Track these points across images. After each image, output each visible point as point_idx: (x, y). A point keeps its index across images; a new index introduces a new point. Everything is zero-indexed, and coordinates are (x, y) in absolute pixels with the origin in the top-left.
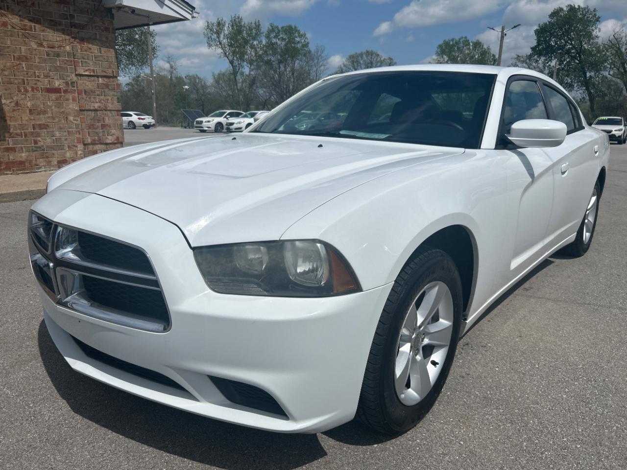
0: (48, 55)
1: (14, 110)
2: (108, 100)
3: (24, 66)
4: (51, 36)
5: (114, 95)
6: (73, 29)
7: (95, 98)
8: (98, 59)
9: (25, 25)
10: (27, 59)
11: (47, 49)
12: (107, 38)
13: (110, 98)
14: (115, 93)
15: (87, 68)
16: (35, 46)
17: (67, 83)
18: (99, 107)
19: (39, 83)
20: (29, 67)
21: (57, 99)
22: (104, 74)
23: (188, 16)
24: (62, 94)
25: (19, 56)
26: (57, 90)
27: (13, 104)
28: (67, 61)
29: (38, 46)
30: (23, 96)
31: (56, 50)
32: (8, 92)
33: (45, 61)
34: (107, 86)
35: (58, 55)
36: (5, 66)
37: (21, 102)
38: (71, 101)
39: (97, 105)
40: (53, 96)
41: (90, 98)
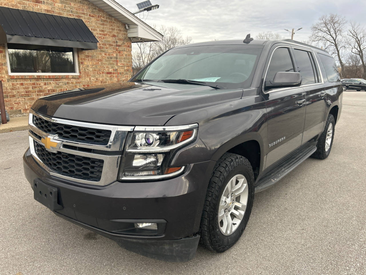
0: (108, 58)
1: (96, 82)
2: (128, 76)
3: (100, 63)
4: (109, 51)
5: (130, 74)
6: (117, 47)
7: (123, 76)
8: (125, 59)
9: (101, 47)
10: (101, 60)
11: (108, 56)
12: (129, 50)
13: (128, 75)
14: (131, 73)
15: (121, 63)
16: (104, 55)
17: (114, 70)
18: (125, 79)
19: (105, 70)
20: (102, 64)
21: (110, 77)
22: (127, 65)
23: (161, 40)
24: (112, 74)
25: (98, 59)
26: (110, 73)
27: (95, 79)
28: (114, 60)
29: (105, 55)
30: (99, 76)
31: (111, 56)
32: (94, 74)
33: (107, 61)
34: (128, 70)
35: (111, 58)
36: (93, 64)
37: (98, 78)
38: (115, 77)
39: (124, 79)
40: (109, 75)
41: (122, 76)
